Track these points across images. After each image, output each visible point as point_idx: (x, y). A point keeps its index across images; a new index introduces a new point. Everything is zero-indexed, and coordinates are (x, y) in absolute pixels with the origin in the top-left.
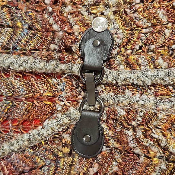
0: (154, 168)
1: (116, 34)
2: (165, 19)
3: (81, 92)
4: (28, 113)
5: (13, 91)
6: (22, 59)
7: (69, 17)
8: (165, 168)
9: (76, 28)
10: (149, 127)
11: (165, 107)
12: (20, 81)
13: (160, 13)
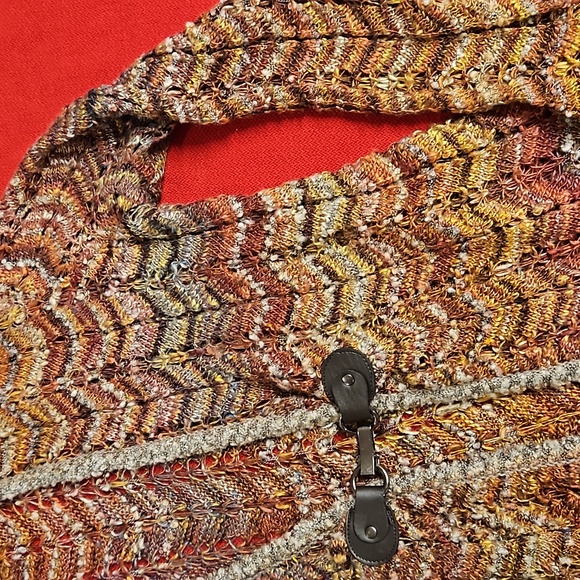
0: (489, 558)
1: (373, 353)
2: (443, 317)
3: (330, 480)
4: (257, 525)
5: (221, 499)
6: (246, 425)
7: (294, 349)
8: (507, 552)
9: (306, 363)
10: (464, 508)
11: (477, 471)
12: (226, 480)
13: (433, 309)
